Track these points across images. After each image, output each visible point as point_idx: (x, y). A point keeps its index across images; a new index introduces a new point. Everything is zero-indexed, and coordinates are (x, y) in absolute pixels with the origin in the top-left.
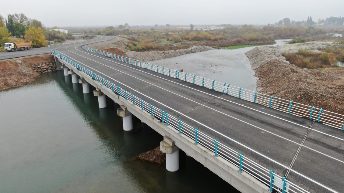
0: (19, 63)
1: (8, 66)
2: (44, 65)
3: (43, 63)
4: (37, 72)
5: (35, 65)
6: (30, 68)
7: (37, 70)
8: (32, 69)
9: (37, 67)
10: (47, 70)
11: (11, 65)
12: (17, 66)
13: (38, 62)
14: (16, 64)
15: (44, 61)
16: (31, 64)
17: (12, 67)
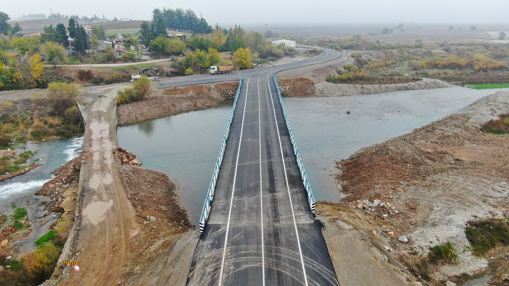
0: (212, 88)
1: (203, 90)
2: (231, 91)
3: (230, 90)
4: (224, 97)
5: (223, 91)
6: (219, 93)
7: (224, 95)
8: (220, 94)
9: (224, 92)
10: (233, 97)
11: (205, 89)
12: (210, 90)
13: (227, 88)
14: (209, 89)
15: (232, 88)
16: (221, 89)
17: (206, 91)
